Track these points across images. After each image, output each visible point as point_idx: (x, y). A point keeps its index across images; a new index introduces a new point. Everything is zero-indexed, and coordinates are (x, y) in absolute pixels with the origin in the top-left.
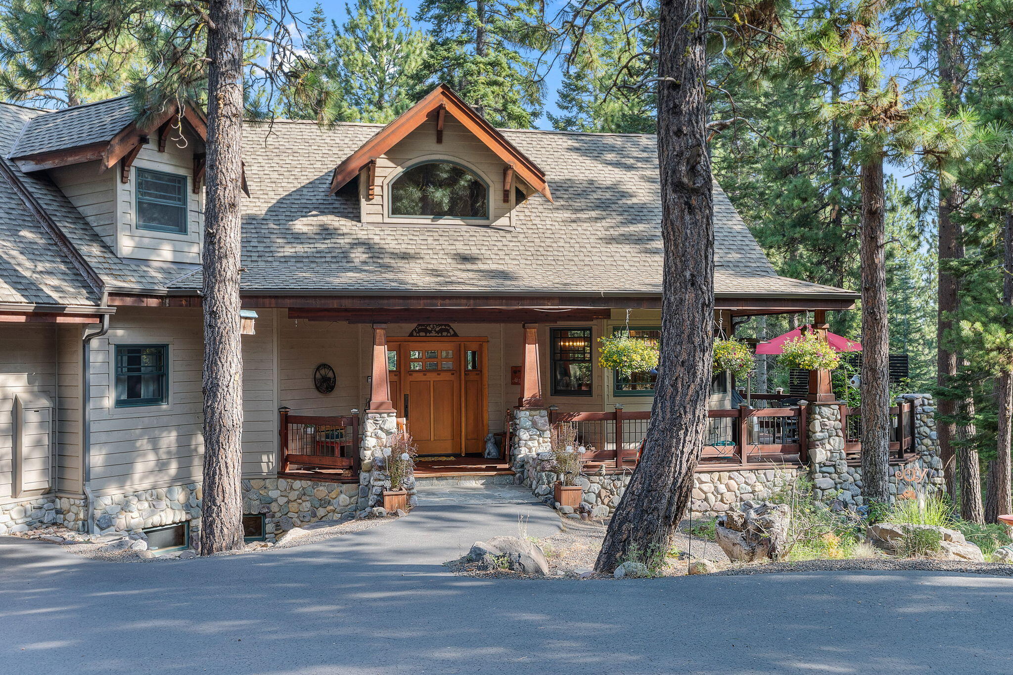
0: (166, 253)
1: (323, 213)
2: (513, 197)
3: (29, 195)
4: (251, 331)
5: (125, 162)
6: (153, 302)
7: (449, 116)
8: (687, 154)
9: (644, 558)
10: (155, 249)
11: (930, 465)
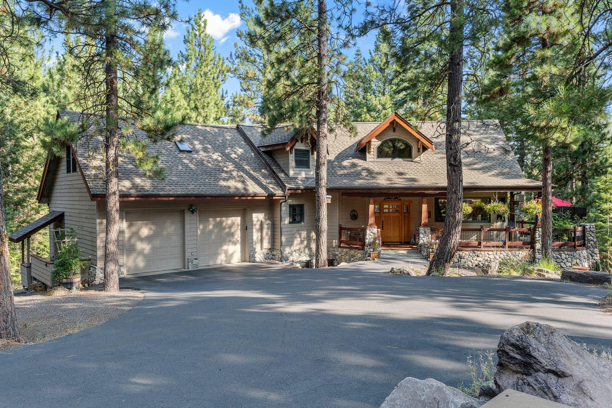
0: (303, 175)
1: (353, 158)
2: (421, 150)
3: (264, 158)
4: (330, 202)
5: (291, 149)
6: (300, 191)
7: (397, 122)
8: (453, 155)
9: (437, 271)
10: (300, 174)
11: (593, 252)
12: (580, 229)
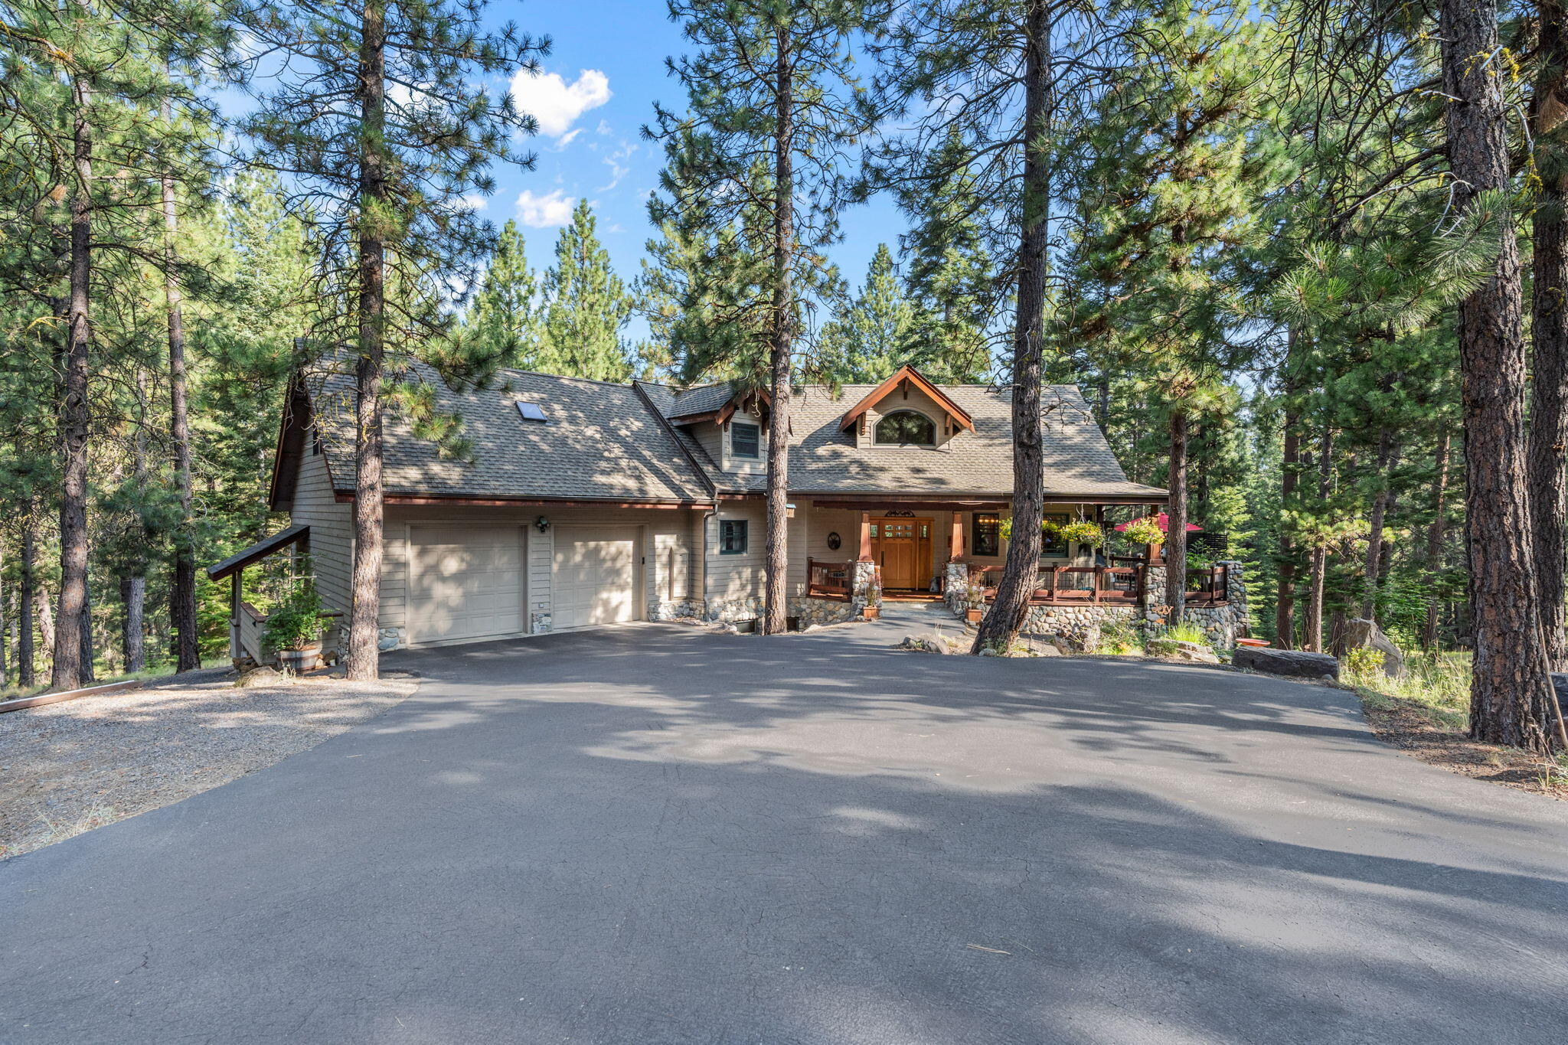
0: (747, 469)
1: (835, 442)
2: (951, 431)
3: (677, 439)
4: (792, 516)
5: (726, 421)
6: (740, 497)
7: (911, 383)
8: (1027, 427)
9: (994, 647)
10: (741, 467)
11: (1239, 609)
12: (1219, 570)
